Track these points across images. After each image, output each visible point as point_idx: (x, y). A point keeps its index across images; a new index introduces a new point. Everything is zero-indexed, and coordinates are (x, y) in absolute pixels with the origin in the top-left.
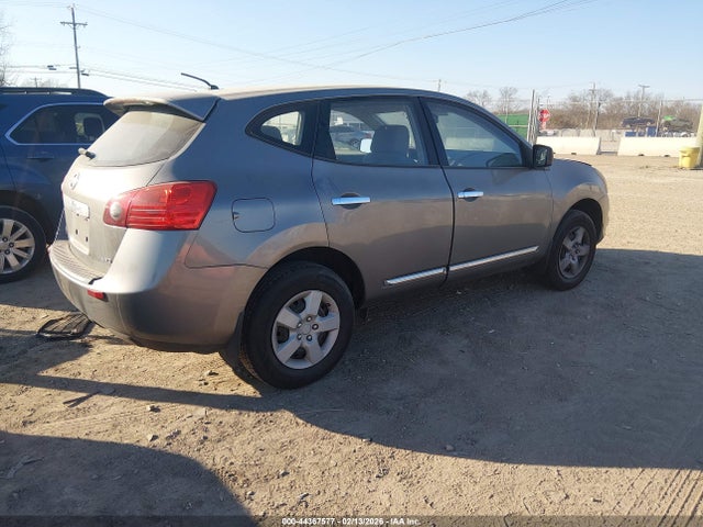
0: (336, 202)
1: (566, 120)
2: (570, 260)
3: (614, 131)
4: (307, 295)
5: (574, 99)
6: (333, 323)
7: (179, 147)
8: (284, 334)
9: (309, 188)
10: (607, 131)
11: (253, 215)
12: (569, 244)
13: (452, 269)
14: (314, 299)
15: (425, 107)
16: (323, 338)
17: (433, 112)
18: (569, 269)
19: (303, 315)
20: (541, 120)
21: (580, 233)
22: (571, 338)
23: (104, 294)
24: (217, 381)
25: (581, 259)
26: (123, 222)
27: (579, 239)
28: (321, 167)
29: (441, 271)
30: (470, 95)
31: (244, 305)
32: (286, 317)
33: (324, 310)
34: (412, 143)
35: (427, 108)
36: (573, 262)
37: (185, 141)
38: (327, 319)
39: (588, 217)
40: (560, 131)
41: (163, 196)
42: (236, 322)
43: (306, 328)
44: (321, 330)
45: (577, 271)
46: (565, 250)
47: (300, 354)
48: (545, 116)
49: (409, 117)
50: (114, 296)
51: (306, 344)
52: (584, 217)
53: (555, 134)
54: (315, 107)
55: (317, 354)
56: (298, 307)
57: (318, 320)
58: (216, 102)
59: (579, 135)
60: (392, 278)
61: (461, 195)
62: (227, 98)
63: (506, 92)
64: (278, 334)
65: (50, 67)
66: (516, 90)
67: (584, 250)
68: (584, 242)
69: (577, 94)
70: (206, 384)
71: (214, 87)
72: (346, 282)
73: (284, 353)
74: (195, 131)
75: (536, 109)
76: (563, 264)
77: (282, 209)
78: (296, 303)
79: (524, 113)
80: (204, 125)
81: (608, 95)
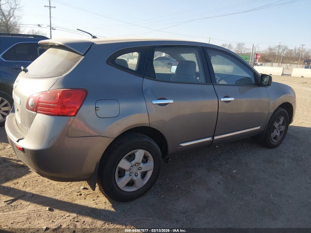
0: (155, 102)
1: (267, 59)
2: (276, 133)
3: (288, 64)
4: (137, 152)
5: (270, 49)
6: (150, 166)
7: (68, 70)
8: (122, 173)
9: (140, 94)
10: (285, 64)
11: (107, 109)
12: (276, 125)
13: (216, 138)
14: (140, 154)
15: (205, 52)
16: (144, 175)
17: (209, 55)
18: (275, 138)
19: (133, 162)
20: (256, 58)
21: (282, 119)
22: (278, 178)
23: (23, 148)
24: (87, 193)
25: (281, 132)
26: (35, 109)
27: (281, 122)
28: (147, 82)
29: (209, 139)
30: (223, 45)
31: (100, 158)
32: (124, 164)
33: (145, 159)
34: (197, 69)
35: (207, 53)
36: (278, 134)
37: (72, 66)
38: (147, 164)
39: (286, 111)
40: (264, 64)
41: (56, 96)
42: (95, 167)
43: (135, 169)
44: (143, 170)
45: (279, 138)
46: (274, 128)
47: (131, 183)
48: (258, 57)
49: (196, 56)
50: (28, 150)
51: (135, 178)
52: (284, 111)
53: (261, 65)
54: (147, 50)
55: (140, 183)
56: (131, 158)
57: (142, 165)
58: (90, 45)
59: (272, 66)
60: (184, 143)
61: (222, 100)
62: (97, 43)
63: (240, 45)
64: (119, 172)
65: (39, 25)
66: (244, 44)
67: (283, 128)
68: (283, 124)
69: (272, 47)
70: (81, 195)
71: (94, 37)
72: (158, 145)
73: (121, 183)
74: (78, 61)
75: (254, 53)
76: (273, 135)
77: (124, 105)
78: (130, 156)
79: (248, 55)
80: (83, 57)
81: (286, 48)
